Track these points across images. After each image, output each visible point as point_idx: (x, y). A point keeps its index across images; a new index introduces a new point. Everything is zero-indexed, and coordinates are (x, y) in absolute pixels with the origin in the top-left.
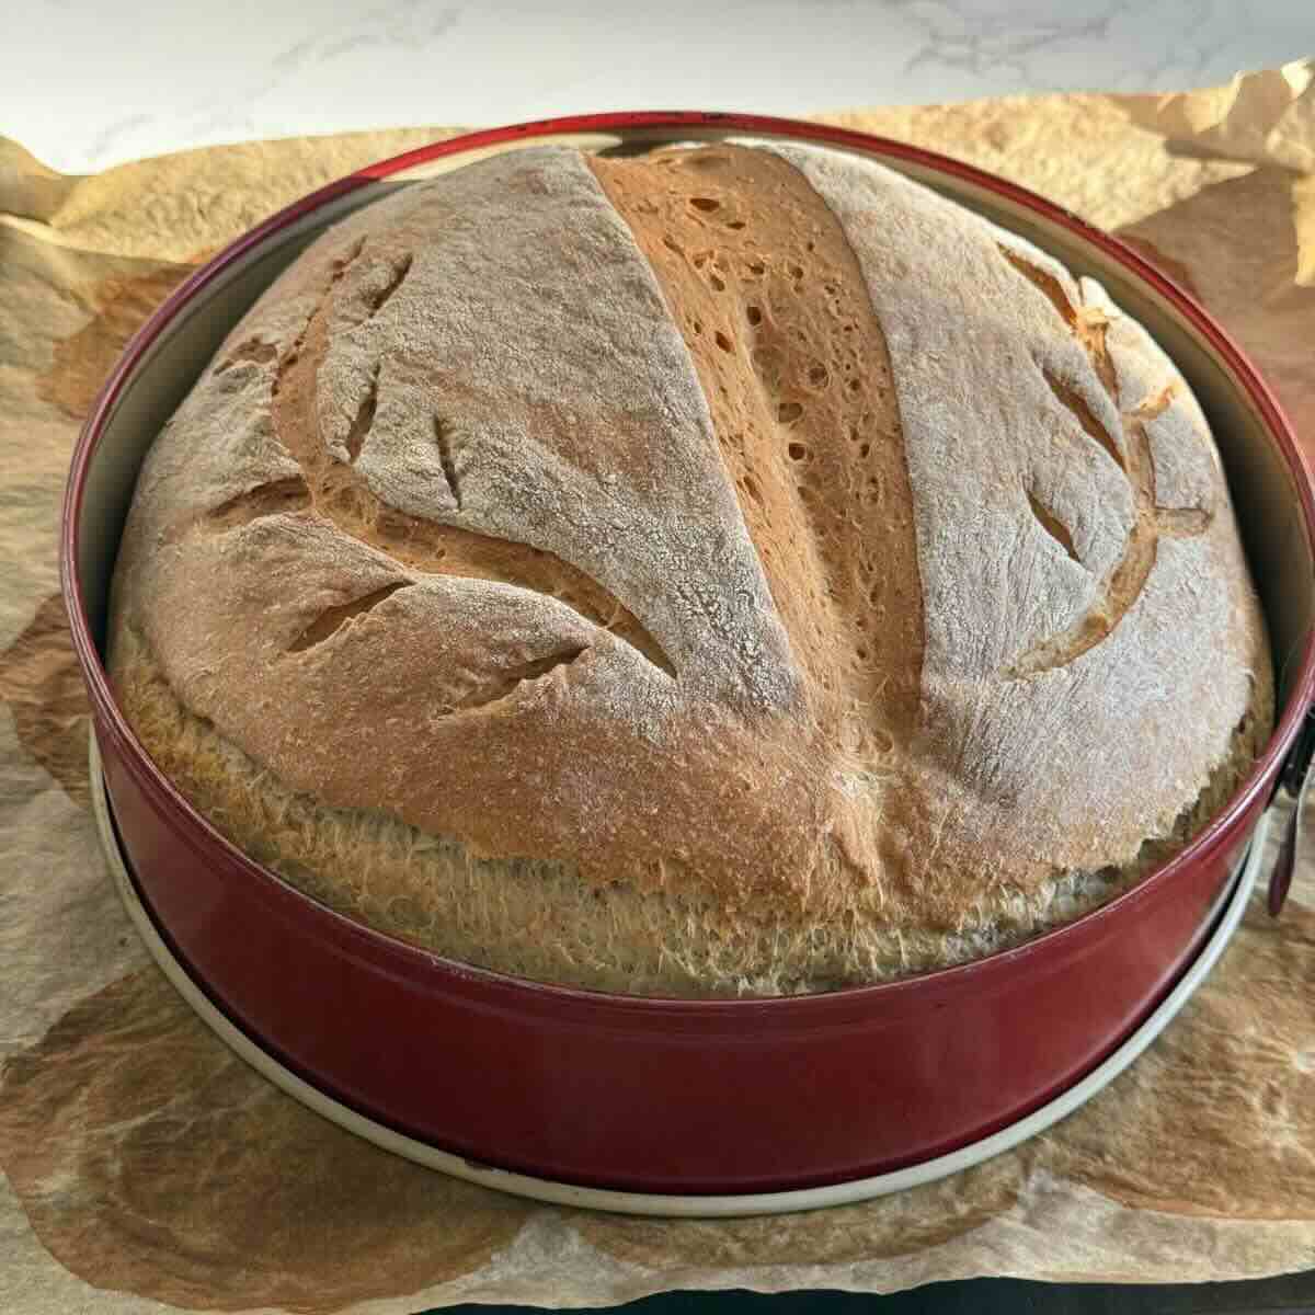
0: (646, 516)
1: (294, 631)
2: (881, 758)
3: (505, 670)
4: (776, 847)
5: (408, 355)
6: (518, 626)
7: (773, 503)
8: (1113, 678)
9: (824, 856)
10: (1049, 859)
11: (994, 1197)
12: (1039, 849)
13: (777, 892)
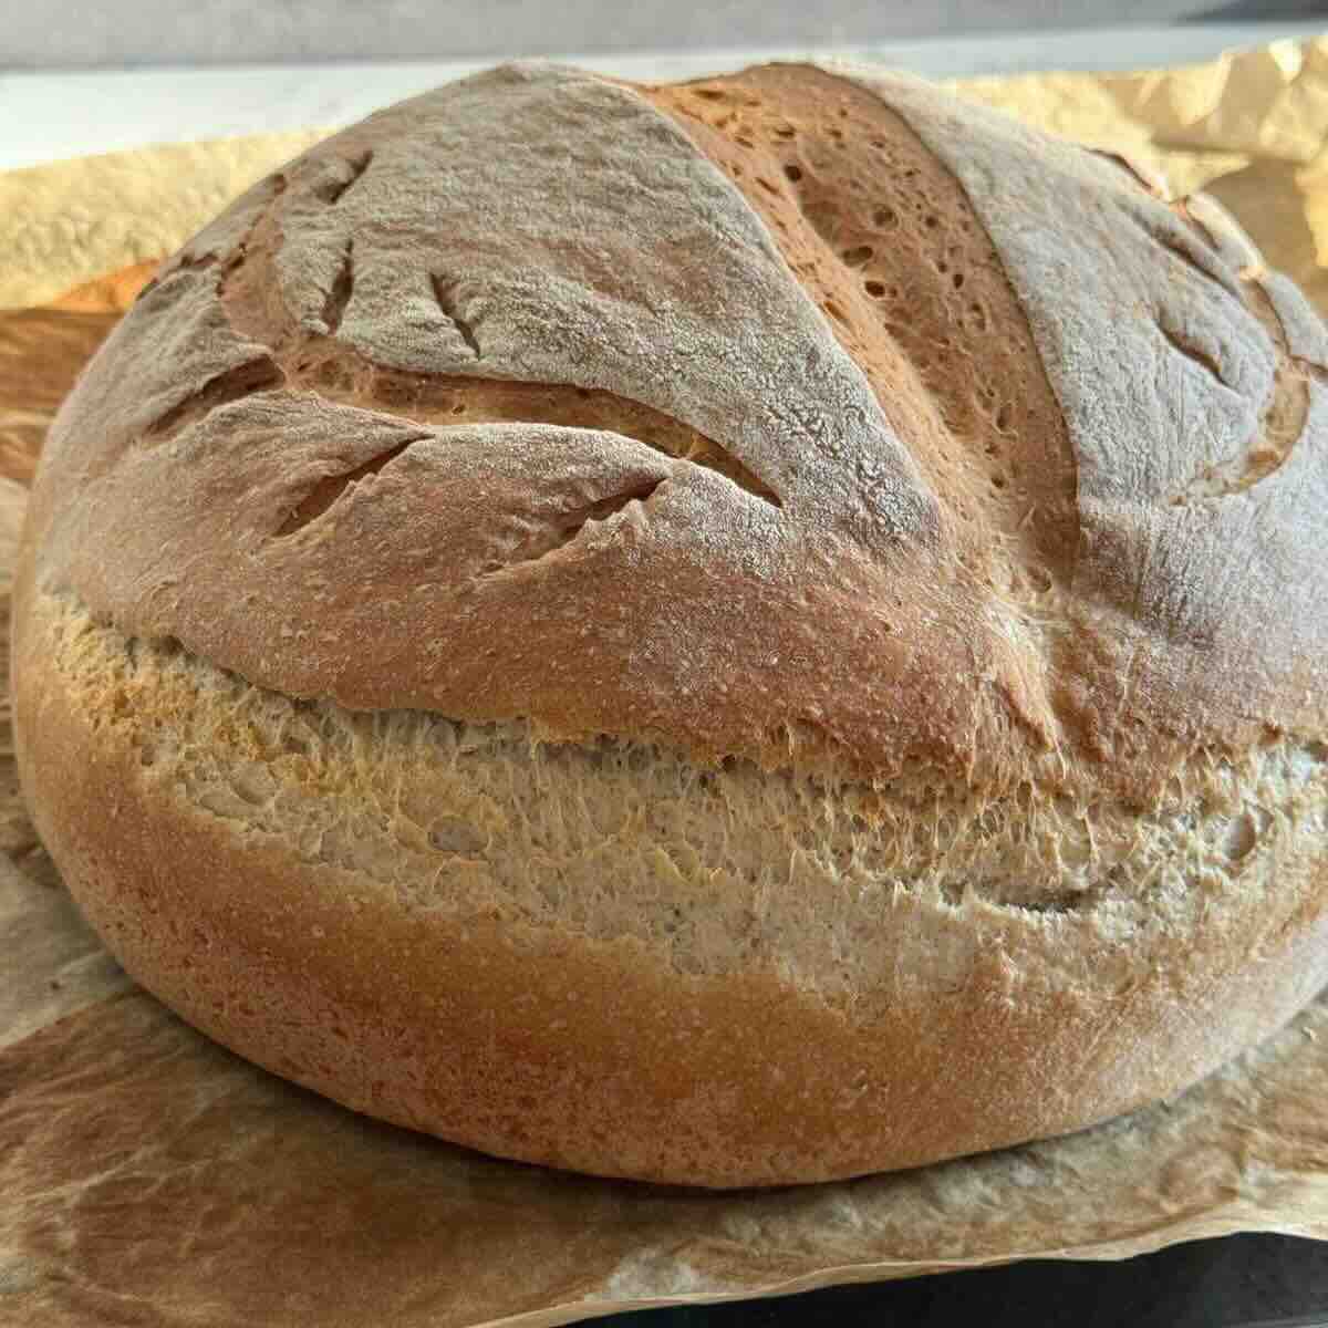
0: (716, 338)
1: (281, 510)
2: (1039, 600)
3: (564, 514)
4: (930, 699)
5: (388, 225)
6: (572, 460)
7: (862, 326)
8: (1299, 509)
9: (990, 711)
10: (1259, 714)
11: (1207, 1193)
12: (1248, 700)
13: (935, 758)
